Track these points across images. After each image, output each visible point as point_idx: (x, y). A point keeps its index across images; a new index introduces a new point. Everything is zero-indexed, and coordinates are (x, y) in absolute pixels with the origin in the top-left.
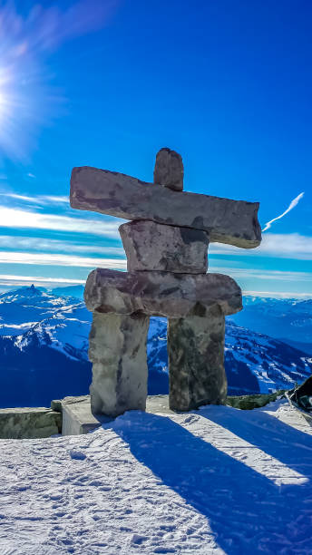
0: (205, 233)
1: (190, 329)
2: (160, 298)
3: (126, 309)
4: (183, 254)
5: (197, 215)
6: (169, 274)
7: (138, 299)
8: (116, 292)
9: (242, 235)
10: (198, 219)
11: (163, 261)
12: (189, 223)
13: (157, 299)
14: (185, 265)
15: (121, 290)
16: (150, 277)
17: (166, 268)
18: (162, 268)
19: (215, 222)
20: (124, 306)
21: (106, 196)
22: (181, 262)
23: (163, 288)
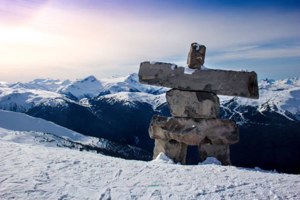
0: (212, 94)
1: (205, 151)
2: (183, 133)
3: (165, 138)
4: (199, 108)
5: (207, 84)
6: (191, 119)
7: (171, 134)
8: (161, 129)
9: (239, 94)
10: (207, 86)
11: (186, 111)
12: (202, 89)
13: (181, 134)
14: (199, 114)
15: (163, 128)
16: (179, 121)
17: (188, 116)
18: (186, 116)
19: (219, 87)
20: (164, 137)
21: (153, 77)
22: (197, 112)
23: (186, 127)
